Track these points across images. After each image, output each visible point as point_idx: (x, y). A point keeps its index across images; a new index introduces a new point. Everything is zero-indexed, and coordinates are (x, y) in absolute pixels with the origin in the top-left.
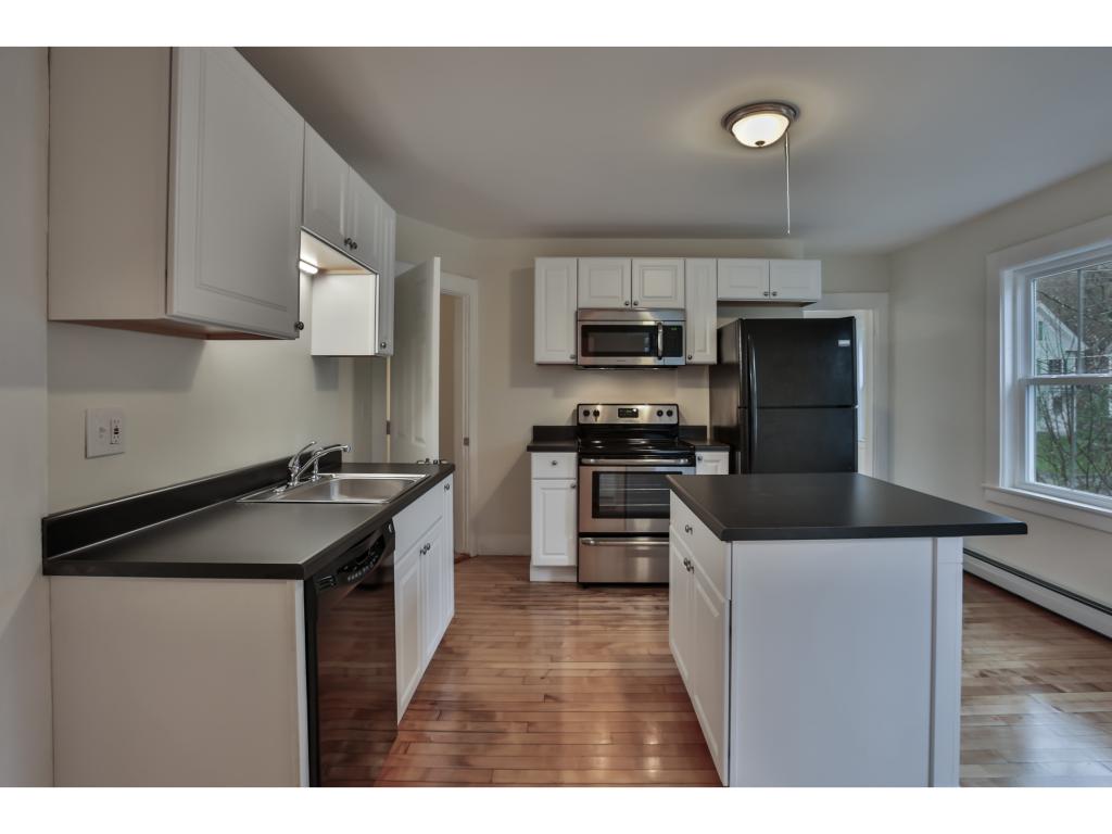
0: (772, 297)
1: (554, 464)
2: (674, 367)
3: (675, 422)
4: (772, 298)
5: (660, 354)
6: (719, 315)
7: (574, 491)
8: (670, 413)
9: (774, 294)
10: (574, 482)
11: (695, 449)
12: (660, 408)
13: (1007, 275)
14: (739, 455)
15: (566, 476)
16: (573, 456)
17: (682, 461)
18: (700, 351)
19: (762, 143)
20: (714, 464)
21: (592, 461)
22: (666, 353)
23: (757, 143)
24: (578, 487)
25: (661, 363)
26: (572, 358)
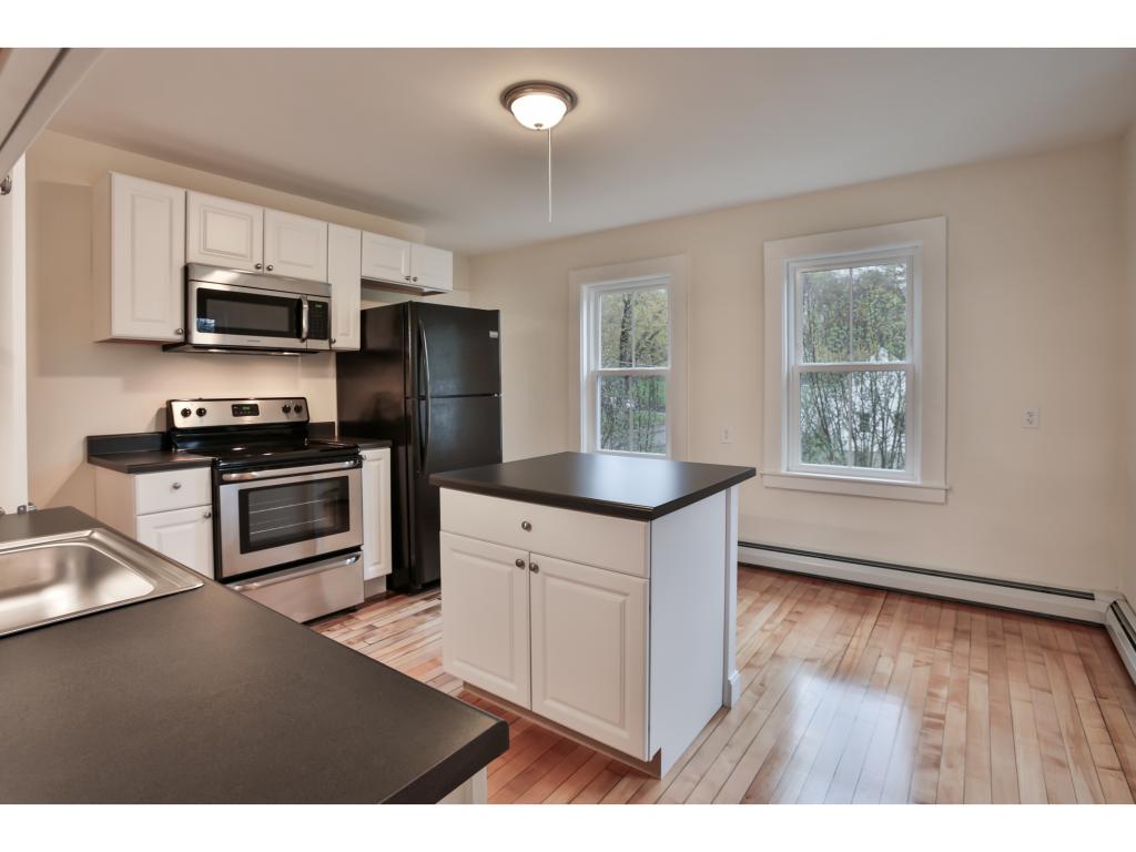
0: (413, 282)
1: (176, 487)
2: (314, 352)
3: (305, 419)
4: (411, 283)
5: (304, 335)
6: (363, 297)
7: (209, 523)
8: (298, 409)
9: (415, 280)
10: (208, 509)
11: (357, 447)
12: (287, 403)
13: (585, 289)
14: (402, 449)
15: (196, 503)
16: (204, 474)
17: (347, 464)
18: (342, 334)
19: (541, 125)
20: (376, 463)
21: (234, 476)
22: (311, 335)
23: (537, 125)
24: (215, 516)
25: (302, 346)
26: (177, 333)
